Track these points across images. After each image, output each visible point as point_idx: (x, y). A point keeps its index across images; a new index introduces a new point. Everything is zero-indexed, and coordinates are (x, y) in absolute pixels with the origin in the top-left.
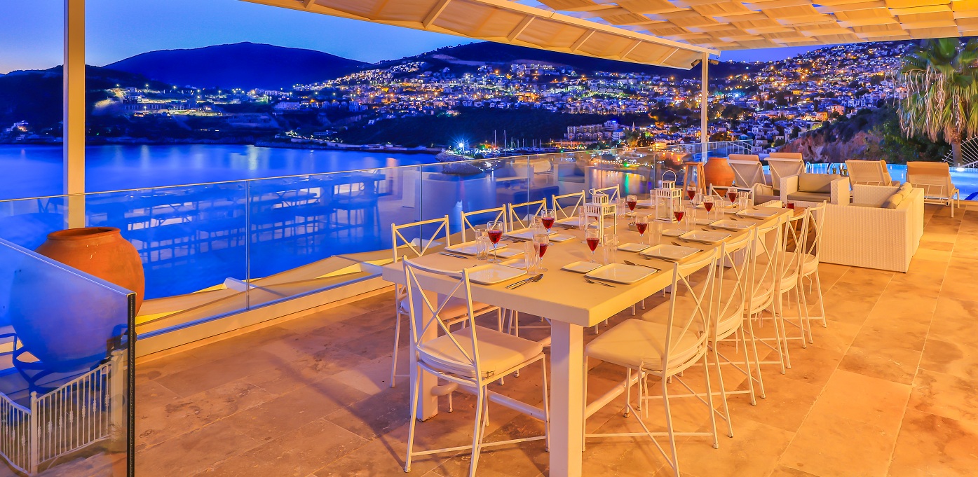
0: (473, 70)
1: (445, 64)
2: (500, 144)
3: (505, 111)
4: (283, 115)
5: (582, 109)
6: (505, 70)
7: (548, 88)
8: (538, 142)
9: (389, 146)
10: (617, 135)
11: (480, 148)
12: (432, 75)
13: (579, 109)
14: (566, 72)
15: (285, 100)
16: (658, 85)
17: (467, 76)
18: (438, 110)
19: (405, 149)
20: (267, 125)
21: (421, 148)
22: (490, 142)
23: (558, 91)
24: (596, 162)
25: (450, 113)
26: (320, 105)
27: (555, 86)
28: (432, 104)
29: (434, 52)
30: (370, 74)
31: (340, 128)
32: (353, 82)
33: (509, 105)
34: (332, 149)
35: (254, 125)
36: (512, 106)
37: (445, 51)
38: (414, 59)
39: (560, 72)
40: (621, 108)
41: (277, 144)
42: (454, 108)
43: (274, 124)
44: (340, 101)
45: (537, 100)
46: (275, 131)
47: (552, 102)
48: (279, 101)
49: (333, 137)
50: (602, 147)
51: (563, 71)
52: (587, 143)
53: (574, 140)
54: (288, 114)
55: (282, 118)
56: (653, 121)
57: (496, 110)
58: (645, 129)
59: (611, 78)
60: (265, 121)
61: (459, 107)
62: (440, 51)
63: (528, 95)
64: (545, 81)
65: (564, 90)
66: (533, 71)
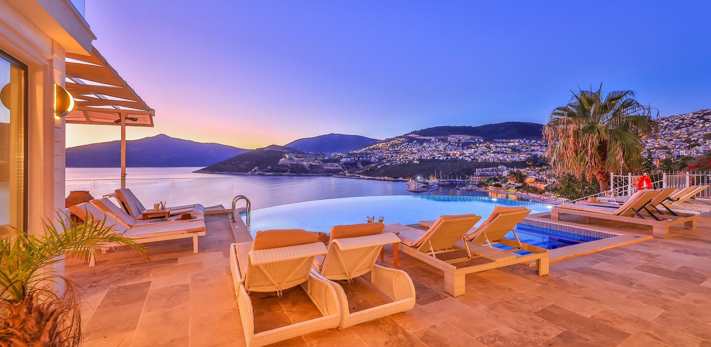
0: (429, 141)
1: (415, 139)
2: (438, 177)
3: (443, 161)
4: (344, 164)
5: (485, 159)
6: (445, 141)
7: (468, 148)
8: (459, 177)
9: (386, 178)
10: (505, 173)
11: (429, 179)
12: (408, 144)
13: (484, 159)
14: (478, 140)
15: (345, 157)
16: (534, 146)
17: (425, 144)
18: (410, 161)
19: (393, 179)
20: (338, 168)
21: (401, 179)
22: (434, 176)
23: (473, 150)
24: (490, 188)
25: (415, 162)
26: (359, 159)
27: (471, 148)
28: (407, 158)
29: (409, 133)
30: (381, 145)
31: (366, 169)
32: (373, 149)
33: (445, 158)
34: (362, 179)
35: (332, 168)
36: (447, 158)
37: (415, 133)
38: (400, 137)
39: (475, 141)
40: (509, 159)
41: (341, 176)
42: (417, 160)
43: (340, 168)
44: (367, 158)
45: (460, 155)
46: (340, 171)
47: (469, 156)
48: (342, 158)
49: (362, 174)
50: (496, 180)
51: (476, 140)
52: (487, 177)
53: (480, 176)
54: (345, 164)
55: (343, 165)
56: (529, 166)
57: (439, 161)
58: (523, 170)
59: (505, 142)
60: (337, 166)
61: (420, 160)
62: (412, 133)
63: (456, 152)
64: (466, 145)
65: (476, 150)
66: (459, 140)
